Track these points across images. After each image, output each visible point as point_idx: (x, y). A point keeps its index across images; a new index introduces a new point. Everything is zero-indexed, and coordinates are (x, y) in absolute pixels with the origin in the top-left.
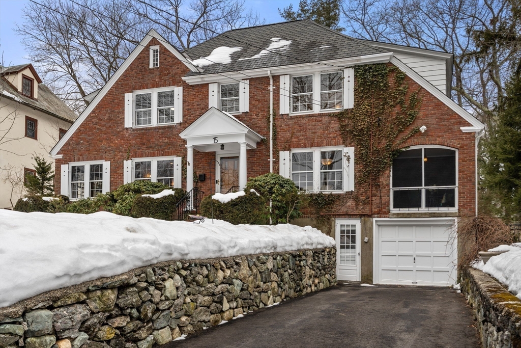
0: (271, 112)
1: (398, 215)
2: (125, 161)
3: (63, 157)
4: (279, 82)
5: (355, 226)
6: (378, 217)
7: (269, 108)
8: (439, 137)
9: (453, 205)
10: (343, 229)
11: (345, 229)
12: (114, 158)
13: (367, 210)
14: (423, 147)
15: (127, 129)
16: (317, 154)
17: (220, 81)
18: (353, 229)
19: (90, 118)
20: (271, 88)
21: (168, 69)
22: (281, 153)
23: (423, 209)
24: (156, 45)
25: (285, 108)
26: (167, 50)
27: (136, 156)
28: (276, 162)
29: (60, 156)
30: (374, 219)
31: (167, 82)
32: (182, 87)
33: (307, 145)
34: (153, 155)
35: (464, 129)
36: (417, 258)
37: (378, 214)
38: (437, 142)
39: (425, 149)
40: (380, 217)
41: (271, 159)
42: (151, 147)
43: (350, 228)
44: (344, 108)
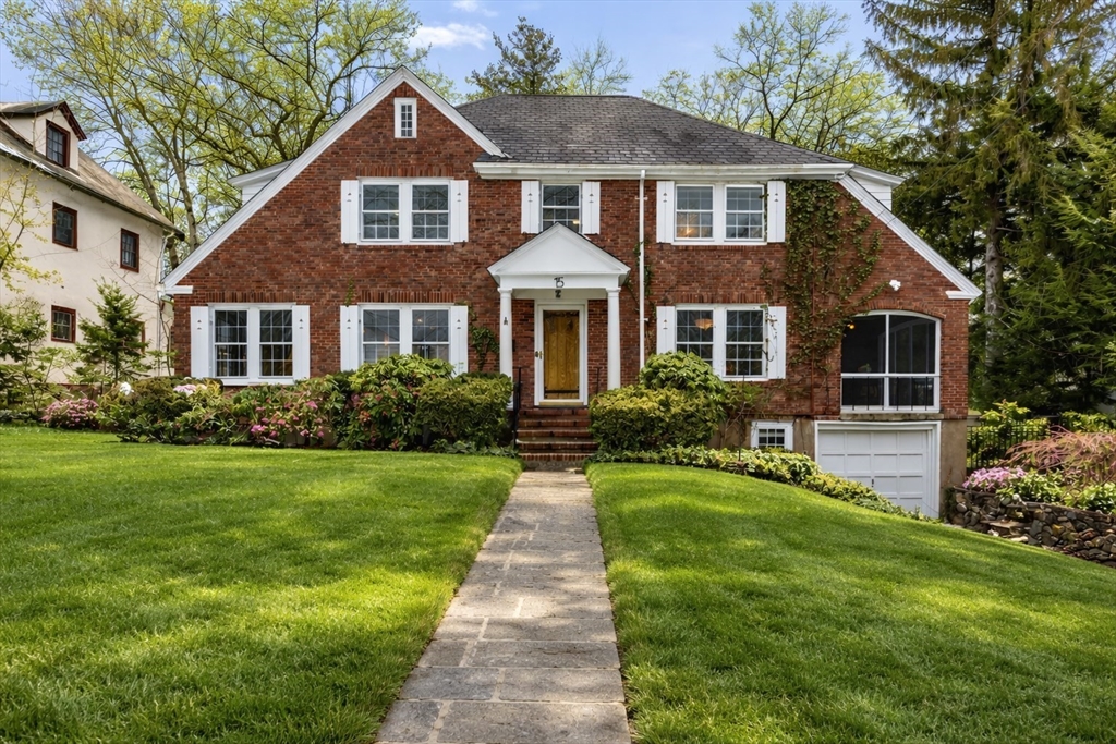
0: (641, 239)
1: (854, 417)
2: (343, 308)
3: (194, 291)
4: (655, 190)
5: (782, 431)
6: (822, 419)
7: (638, 230)
8: (915, 300)
9: (931, 404)
10: (763, 435)
11: (768, 435)
12: (318, 301)
13: (805, 409)
14: (888, 314)
15: (346, 245)
16: (720, 315)
17: (543, 178)
18: (780, 435)
19: (259, 220)
20: (642, 199)
21: (435, 145)
22: (660, 310)
23: (887, 409)
24: (408, 96)
25: (666, 232)
26: (435, 108)
27: (368, 298)
28: (651, 325)
29: (188, 290)
30: (816, 422)
31: (434, 168)
32: (466, 181)
33: (706, 300)
34: (405, 299)
35: (951, 294)
36: (875, 480)
37: (824, 414)
38: (913, 307)
39: (891, 316)
40: (828, 419)
41: (642, 319)
42: (401, 283)
43: (776, 435)
44: (769, 240)
